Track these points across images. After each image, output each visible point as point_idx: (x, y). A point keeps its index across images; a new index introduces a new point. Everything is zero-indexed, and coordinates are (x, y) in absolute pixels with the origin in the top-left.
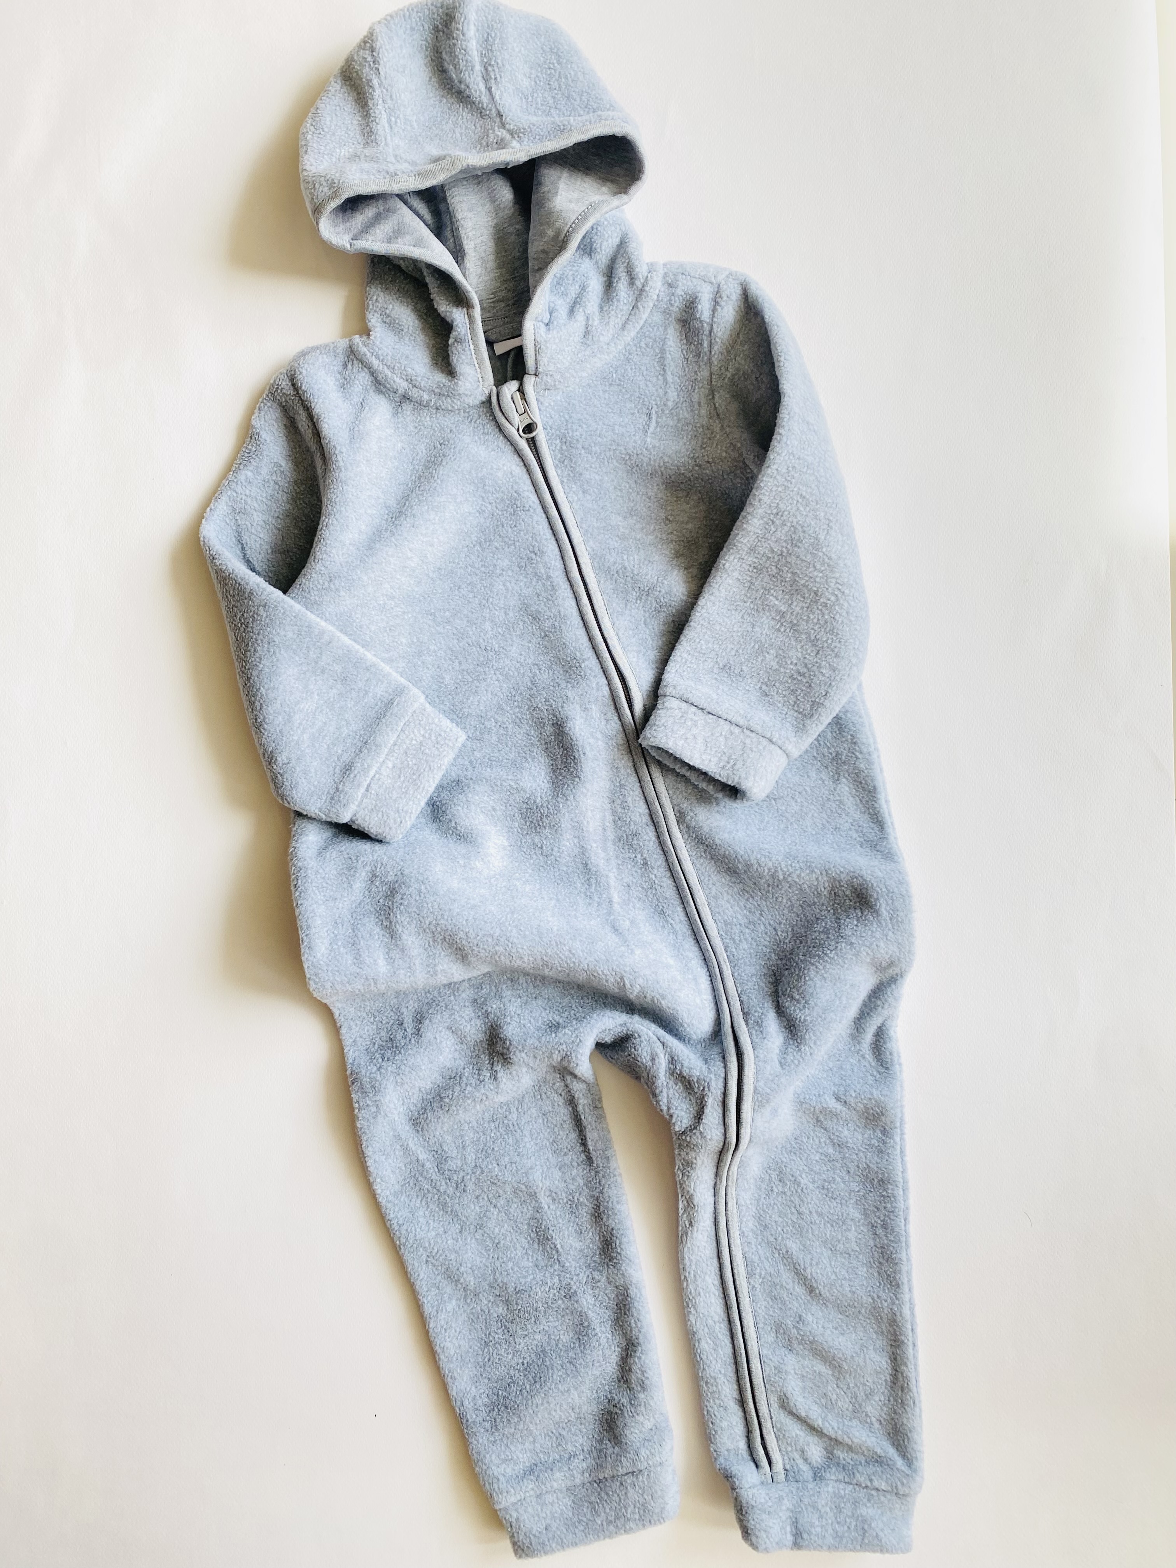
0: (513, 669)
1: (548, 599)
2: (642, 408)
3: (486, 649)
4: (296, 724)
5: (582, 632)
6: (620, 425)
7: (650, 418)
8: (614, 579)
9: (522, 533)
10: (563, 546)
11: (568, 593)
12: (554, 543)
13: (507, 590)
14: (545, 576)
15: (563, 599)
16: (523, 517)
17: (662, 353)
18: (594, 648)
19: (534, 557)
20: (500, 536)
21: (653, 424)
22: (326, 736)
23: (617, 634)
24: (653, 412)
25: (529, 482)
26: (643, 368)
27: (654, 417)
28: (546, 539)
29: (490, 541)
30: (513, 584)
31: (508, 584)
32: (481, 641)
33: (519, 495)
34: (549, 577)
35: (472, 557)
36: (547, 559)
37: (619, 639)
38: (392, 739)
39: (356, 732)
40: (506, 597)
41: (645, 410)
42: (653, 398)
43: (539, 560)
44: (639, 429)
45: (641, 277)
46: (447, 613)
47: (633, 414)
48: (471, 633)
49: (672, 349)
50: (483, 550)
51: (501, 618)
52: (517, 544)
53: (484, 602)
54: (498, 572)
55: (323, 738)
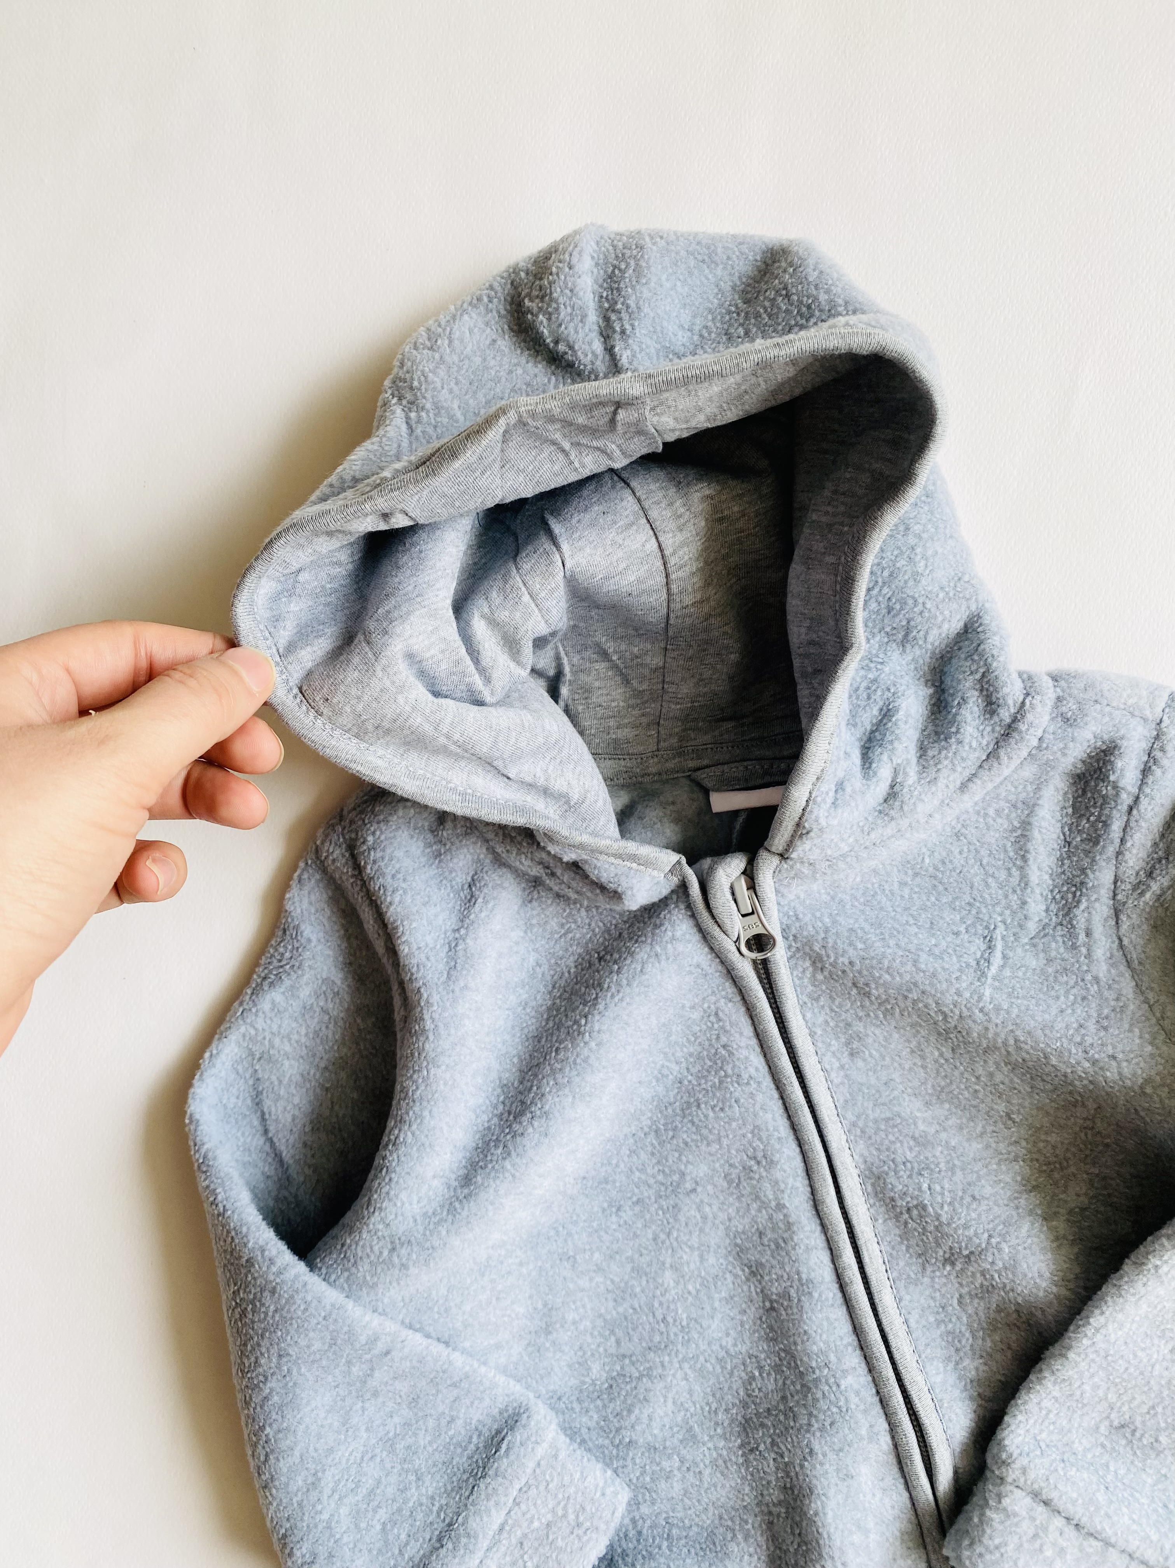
0: (713, 1361)
1: (778, 1247)
2: (973, 925)
3: (664, 1320)
4: (327, 1492)
5: (840, 1313)
6: (930, 953)
7: (990, 948)
8: (902, 1220)
9: (734, 1124)
10: (810, 1154)
11: (818, 1240)
12: (794, 1145)
13: (704, 1218)
14: (773, 1204)
15: (808, 1249)
16: (737, 1094)
17: (1024, 829)
18: (863, 1346)
19: (755, 1168)
20: (693, 1123)
21: (997, 959)
22: (379, 1507)
23: (906, 1322)
24: (998, 934)
25: (748, 1031)
26: (984, 852)
27: (999, 945)
28: (779, 1139)
29: (675, 1129)
30: (715, 1208)
31: (707, 1209)
32: (656, 1304)
33: (731, 1054)
34: (780, 1207)
35: (643, 1156)
36: (778, 1175)
37: (909, 1333)
38: (497, 1518)
39: (432, 1498)
40: (701, 1230)
41: (980, 929)
42: (998, 909)
43: (764, 1174)
44: (968, 965)
45: (1010, 702)
46: (597, 1255)
47: (957, 934)
48: (638, 1290)
49: (1043, 824)
50: (662, 1143)
51: (692, 1266)
52: (725, 1142)
53: (663, 1236)
54: (689, 1186)
55: (375, 1511)
